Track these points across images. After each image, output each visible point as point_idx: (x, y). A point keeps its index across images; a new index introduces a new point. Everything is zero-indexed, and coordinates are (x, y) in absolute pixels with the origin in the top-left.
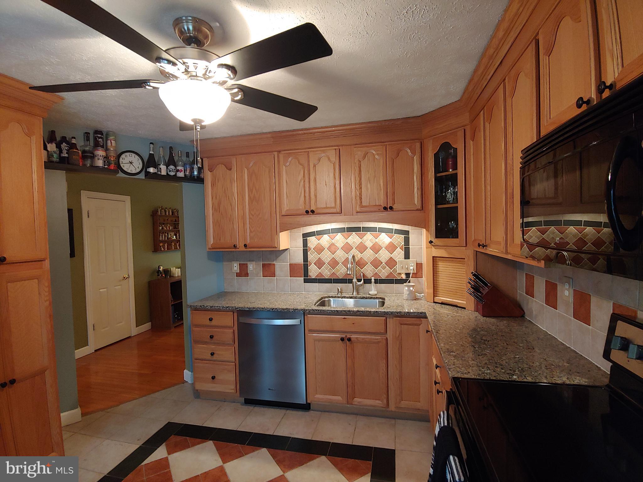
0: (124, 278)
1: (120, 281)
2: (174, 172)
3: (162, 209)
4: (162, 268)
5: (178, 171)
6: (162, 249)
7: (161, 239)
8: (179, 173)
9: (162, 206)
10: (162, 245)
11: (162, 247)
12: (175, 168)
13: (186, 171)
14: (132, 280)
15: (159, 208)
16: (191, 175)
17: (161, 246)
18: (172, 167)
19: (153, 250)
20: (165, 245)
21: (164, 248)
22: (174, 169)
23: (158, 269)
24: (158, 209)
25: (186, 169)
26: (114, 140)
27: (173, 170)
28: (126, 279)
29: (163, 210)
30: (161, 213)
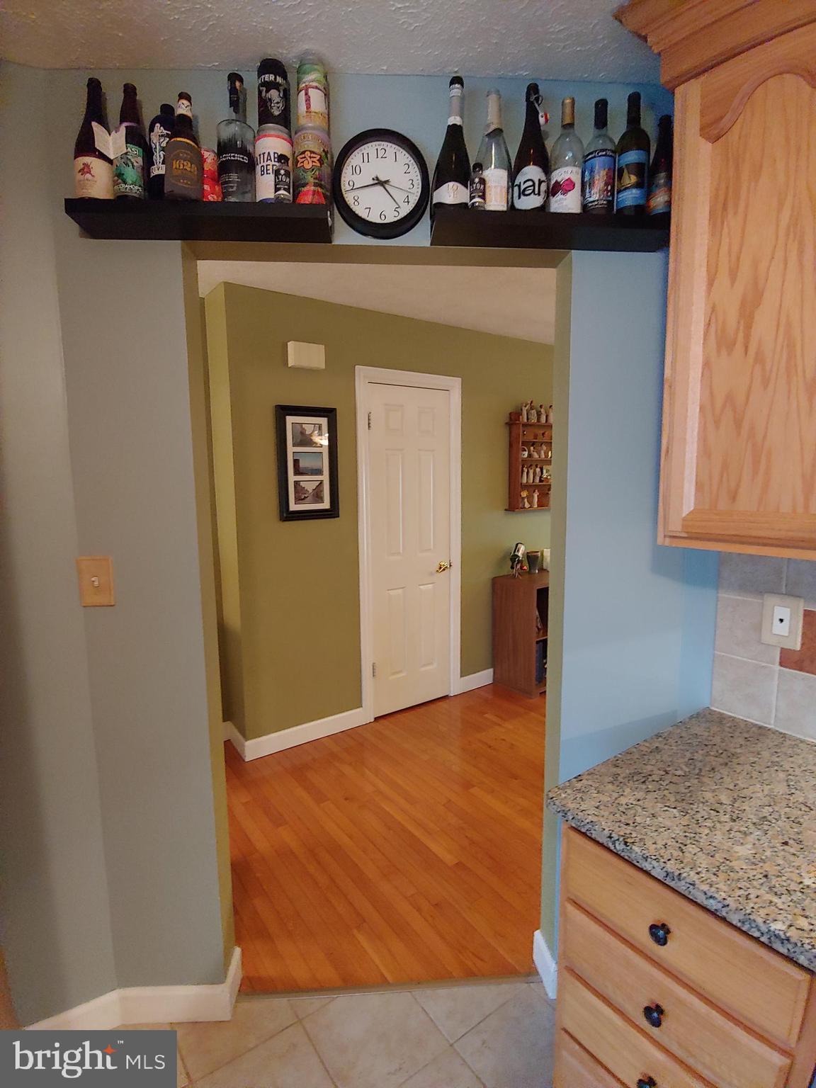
0: (441, 568)
1: (431, 574)
2: (539, 194)
3: (532, 408)
4: (522, 549)
5: (554, 190)
6: (527, 505)
7: (525, 480)
8: (559, 196)
9: (532, 402)
10: (525, 495)
11: (526, 500)
12: (543, 178)
13: (591, 185)
14: (456, 574)
15: (525, 407)
16: (610, 203)
17: (523, 498)
18: (532, 172)
19: (507, 508)
20: (533, 496)
21: (531, 503)
22: (540, 182)
23: (515, 551)
24: (523, 408)
25: (592, 177)
26: (317, 88)
27: (534, 185)
28: (444, 570)
29: (534, 412)
30: (528, 419)
